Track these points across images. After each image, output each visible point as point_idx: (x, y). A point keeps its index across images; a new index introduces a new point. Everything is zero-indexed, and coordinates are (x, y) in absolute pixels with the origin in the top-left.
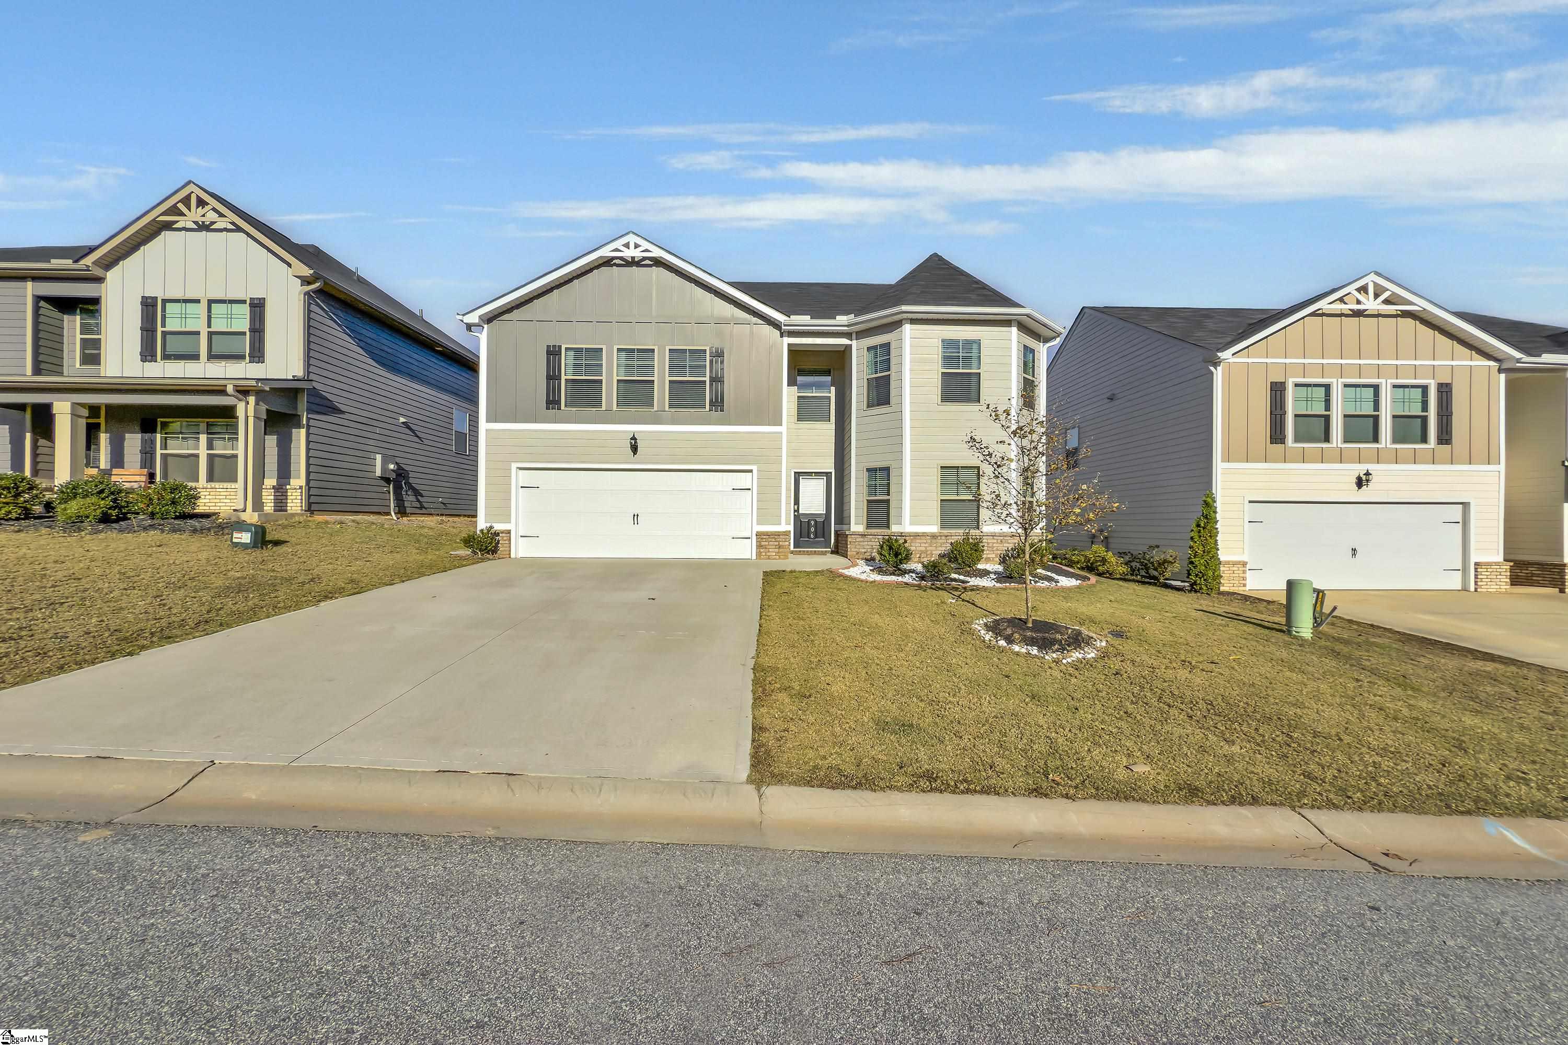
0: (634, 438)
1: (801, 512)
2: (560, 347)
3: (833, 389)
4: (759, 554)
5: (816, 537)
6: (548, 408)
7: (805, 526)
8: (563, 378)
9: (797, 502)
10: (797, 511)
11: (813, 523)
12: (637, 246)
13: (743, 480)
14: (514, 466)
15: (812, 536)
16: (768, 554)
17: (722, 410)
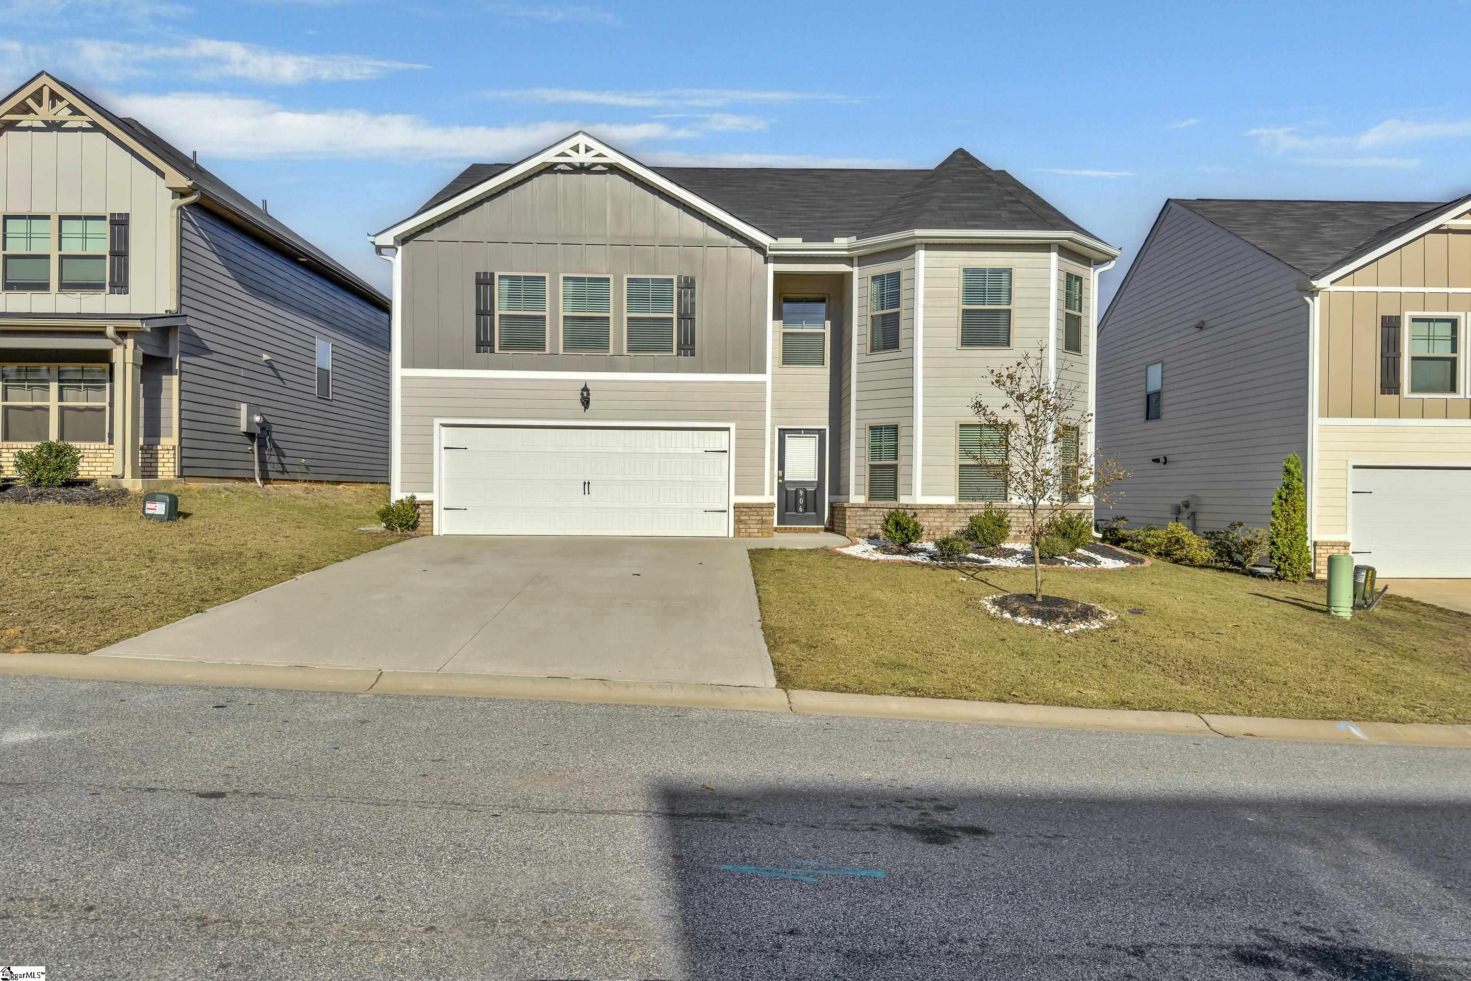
0: (586, 389)
1: (786, 479)
2: (492, 275)
3: (828, 323)
4: (737, 531)
5: (805, 510)
6: (478, 351)
7: (792, 497)
8: (497, 313)
9: (781, 466)
10: (781, 477)
11: (801, 492)
12: (588, 150)
13: (720, 440)
14: (437, 422)
15: (801, 509)
16: (749, 531)
17: (693, 355)
